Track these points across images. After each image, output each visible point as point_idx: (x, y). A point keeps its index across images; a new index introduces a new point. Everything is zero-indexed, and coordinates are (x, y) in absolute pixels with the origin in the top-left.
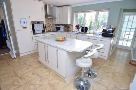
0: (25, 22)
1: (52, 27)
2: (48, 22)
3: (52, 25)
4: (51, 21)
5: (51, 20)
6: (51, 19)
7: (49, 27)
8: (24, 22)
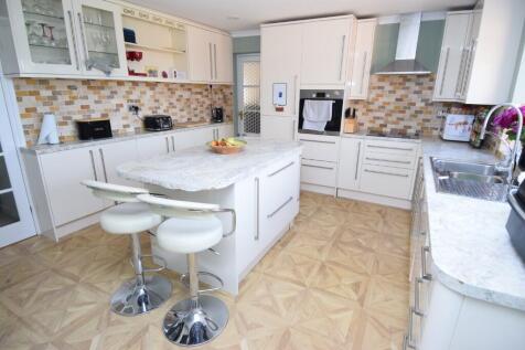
0: (284, 95)
1: (421, 117)
2: (400, 93)
3: (420, 105)
4: (417, 88)
5: (418, 84)
6: (421, 80)
7: (401, 115)
8: (280, 95)
